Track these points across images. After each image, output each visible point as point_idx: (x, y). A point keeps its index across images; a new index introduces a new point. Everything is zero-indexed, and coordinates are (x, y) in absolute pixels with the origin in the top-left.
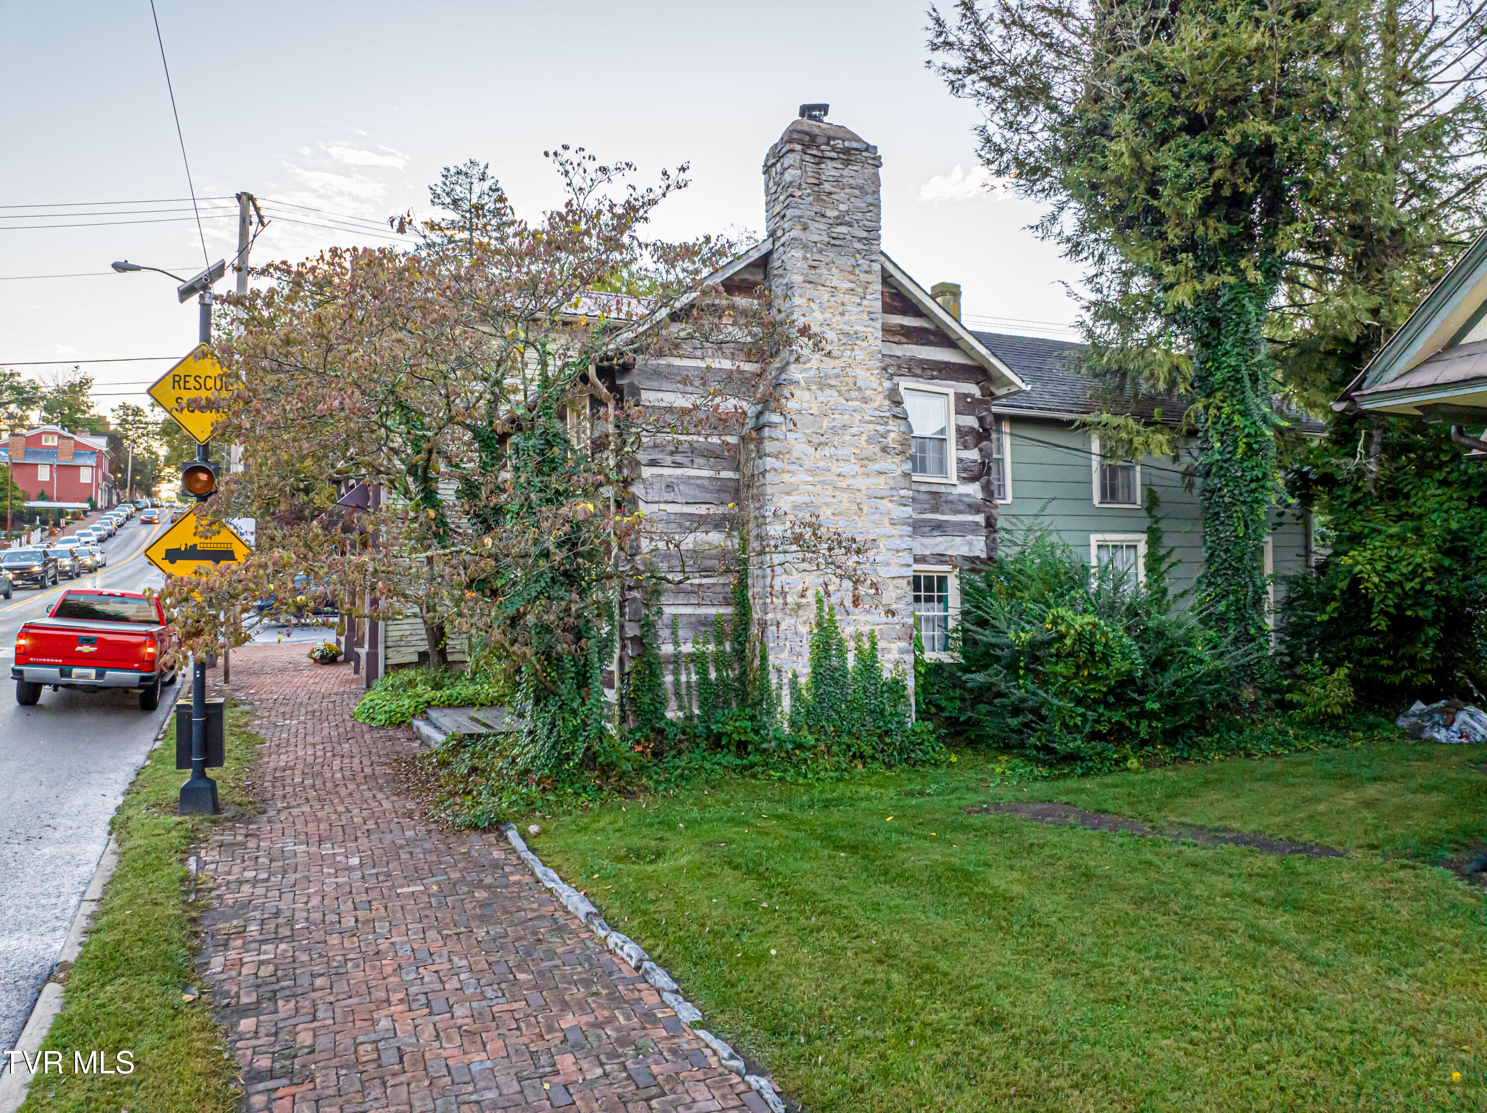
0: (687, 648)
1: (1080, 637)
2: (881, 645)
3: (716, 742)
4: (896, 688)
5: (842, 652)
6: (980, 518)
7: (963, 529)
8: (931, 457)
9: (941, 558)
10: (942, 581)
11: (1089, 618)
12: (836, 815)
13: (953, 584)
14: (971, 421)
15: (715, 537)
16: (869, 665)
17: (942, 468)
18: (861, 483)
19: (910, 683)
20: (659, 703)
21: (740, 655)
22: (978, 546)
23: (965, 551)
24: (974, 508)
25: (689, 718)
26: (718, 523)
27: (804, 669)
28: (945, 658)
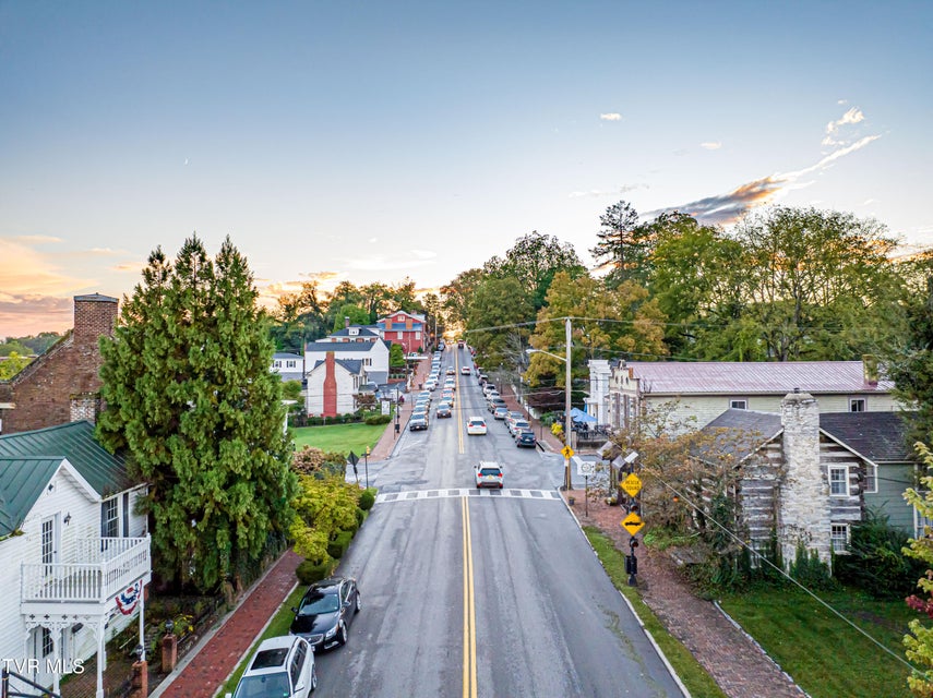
0: (757, 548)
1: (886, 558)
2: (819, 552)
3: (767, 578)
4: (824, 566)
5: (806, 555)
6: (859, 508)
7: (852, 511)
8: (840, 487)
9: (843, 521)
10: (844, 528)
11: (891, 553)
12: (801, 607)
13: (848, 529)
14: (856, 476)
15: (766, 516)
16: (815, 558)
17: (844, 492)
18: (813, 504)
19: (830, 564)
20: (749, 564)
21: (774, 550)
22: (858, 517)
23: (853, 519)
24: (856, 504)
25: (758, 569)
26: (765, 512)
27: (794, 559)
28: (845, 552)
